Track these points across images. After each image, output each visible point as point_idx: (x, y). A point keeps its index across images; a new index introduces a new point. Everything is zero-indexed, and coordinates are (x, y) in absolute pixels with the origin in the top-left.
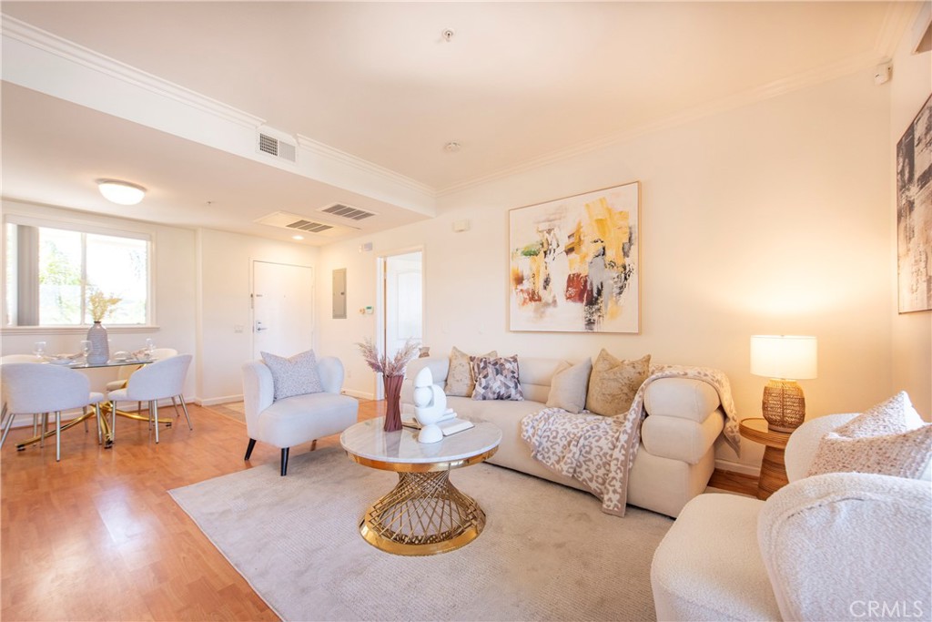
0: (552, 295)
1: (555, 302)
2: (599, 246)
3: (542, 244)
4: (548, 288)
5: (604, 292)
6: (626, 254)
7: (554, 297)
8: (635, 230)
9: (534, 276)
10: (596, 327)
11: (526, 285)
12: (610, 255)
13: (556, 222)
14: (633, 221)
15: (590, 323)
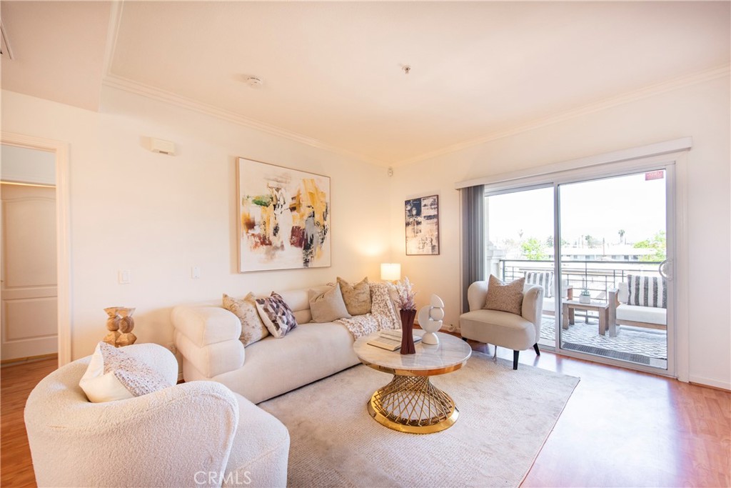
0: (280, 240)
1: (282, 246)
2: (311, 210)
3: (272, 198)
4: (277, 235)
5: (314, 241)
6: (325, 219)
7: (282, 242)
8: (328, 205)
9: (264, 223)
10: (310, 265)
11: (257, 230)
12: (318, 217)
13: (282, 184)
14: (327, 200)
15: (306, 262)
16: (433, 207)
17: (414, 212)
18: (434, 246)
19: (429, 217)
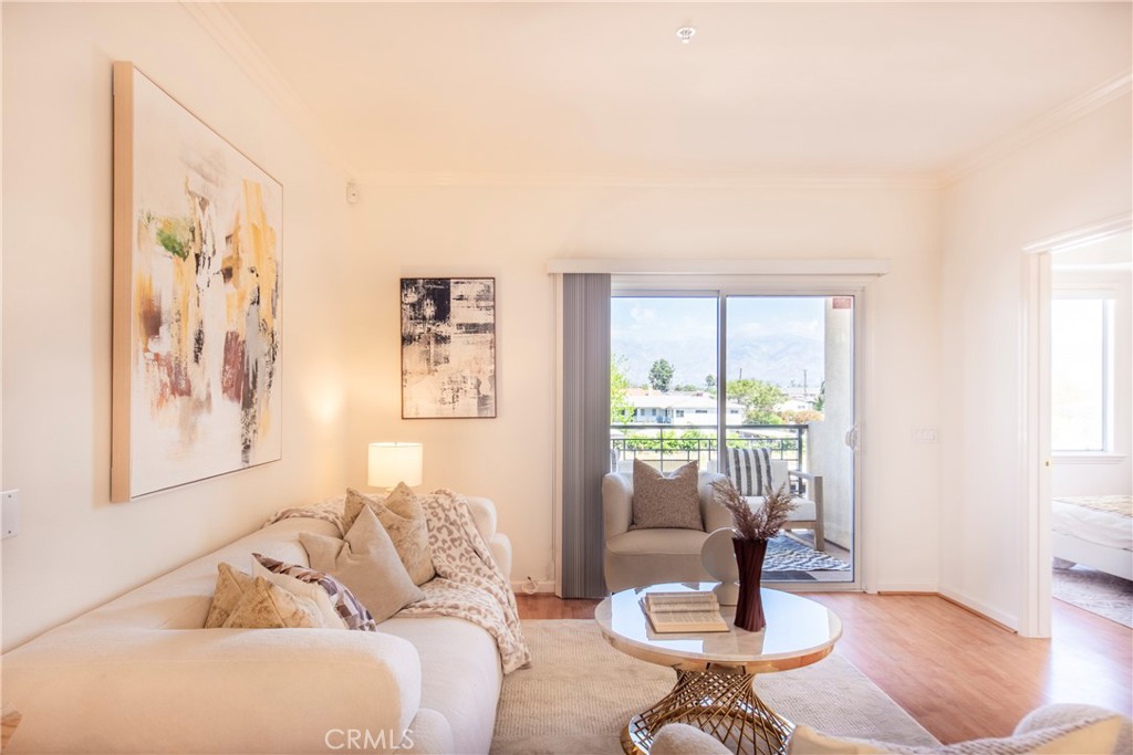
0: (206, 379)
1: (209, 397)
2: (255, 283)
3: (193, 232)
4: (201, 360)
5: (259, 379)
6: (274, 311)
7: (209, 385)
8: (280, 271)
9: (179, 318)
10: (252, 457)
11: (165, 341)
12: (264, 305)
13: (212, 187)
14: (279, 254)
15: (246, 447)
16: (483, 304)
17: (429, 311)
18: (485, 397)
19: (473, 328)
